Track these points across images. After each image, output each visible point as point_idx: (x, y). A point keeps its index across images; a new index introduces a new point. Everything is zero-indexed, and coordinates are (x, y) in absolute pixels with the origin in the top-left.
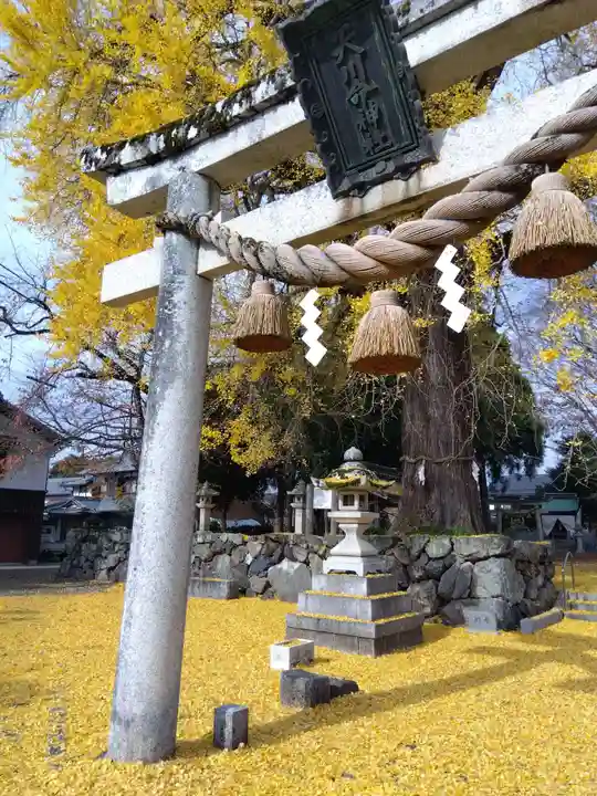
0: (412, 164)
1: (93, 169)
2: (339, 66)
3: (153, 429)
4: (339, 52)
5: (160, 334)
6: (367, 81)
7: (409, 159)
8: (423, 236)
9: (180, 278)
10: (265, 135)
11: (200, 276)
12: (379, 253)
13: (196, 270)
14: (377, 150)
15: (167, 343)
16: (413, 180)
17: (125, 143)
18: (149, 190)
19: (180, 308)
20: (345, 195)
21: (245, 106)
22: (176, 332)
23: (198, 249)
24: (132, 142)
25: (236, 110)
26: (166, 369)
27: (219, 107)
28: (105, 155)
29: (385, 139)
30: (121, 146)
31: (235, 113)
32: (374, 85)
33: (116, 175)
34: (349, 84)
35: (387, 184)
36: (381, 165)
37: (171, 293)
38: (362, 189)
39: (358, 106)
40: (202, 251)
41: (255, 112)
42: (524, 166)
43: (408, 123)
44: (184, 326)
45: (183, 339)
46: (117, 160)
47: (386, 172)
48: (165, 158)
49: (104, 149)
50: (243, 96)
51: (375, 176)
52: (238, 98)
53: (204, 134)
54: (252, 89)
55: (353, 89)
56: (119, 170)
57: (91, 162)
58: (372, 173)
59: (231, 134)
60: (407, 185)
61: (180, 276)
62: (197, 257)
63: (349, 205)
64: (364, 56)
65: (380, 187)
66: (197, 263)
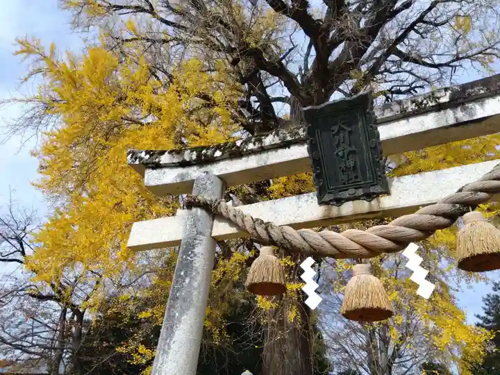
0: (374, 193)
1: (137, 162)
2: (334, 135)
3: (169, 345)
4: (336, 128)
5: (182, 273)
6: (350, 145)
7: (372, 190)
8: (394, 235)
9: (201, 237)
10: (269, 163)
11: (213, 238)
12: (362, 241)
13: (211, 234)
14: (350, 182)
15: (187, 281)
16: (374, 202)
17: (165, 151)
18: (178, 181)
19: (198, 257)
20: (327, 203)
21: (258, 145)
22: (194, 274)
23: (213, 220)
24: (171, 152)
25: (251, 146)
26: (184, 300)
27: (238, 143)
28: (148, 156)
29: (356, 177)
30: (162, 153)
31: (249, 148)
32: (354, 148)
33: (153, 168)
34: (338, 146)
35: (357, 202)
36: (352, 191)
37: (193, 247)
38: (339, 202)
39: (342, 157)
40: (216, 222)
41: (263, 150)
42: (458, 205)
43: (372, 172)
44: (200, 270)
45: (199, 278)
46: (157, 160)
47: (356, 195)
48: (195, 165)
49: (147, 152)
50: (256, 140)
51: (348, 196)
52: (253, 140)
53: (226, 155)
54: (263, 137)
55: (340, 148)
56: (157, 166)
57: (136, 159)
58: (346, 194)
59: (244, 159)
60: (371, 204)
61: (201, 236)
62: (212, 225)
63: (330, 210)
64: (350, 132)
65: (351, 202)
66: (212, 229)
